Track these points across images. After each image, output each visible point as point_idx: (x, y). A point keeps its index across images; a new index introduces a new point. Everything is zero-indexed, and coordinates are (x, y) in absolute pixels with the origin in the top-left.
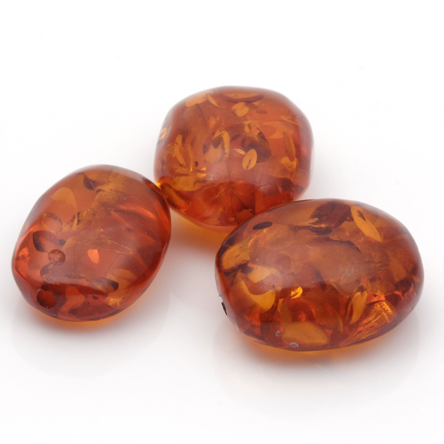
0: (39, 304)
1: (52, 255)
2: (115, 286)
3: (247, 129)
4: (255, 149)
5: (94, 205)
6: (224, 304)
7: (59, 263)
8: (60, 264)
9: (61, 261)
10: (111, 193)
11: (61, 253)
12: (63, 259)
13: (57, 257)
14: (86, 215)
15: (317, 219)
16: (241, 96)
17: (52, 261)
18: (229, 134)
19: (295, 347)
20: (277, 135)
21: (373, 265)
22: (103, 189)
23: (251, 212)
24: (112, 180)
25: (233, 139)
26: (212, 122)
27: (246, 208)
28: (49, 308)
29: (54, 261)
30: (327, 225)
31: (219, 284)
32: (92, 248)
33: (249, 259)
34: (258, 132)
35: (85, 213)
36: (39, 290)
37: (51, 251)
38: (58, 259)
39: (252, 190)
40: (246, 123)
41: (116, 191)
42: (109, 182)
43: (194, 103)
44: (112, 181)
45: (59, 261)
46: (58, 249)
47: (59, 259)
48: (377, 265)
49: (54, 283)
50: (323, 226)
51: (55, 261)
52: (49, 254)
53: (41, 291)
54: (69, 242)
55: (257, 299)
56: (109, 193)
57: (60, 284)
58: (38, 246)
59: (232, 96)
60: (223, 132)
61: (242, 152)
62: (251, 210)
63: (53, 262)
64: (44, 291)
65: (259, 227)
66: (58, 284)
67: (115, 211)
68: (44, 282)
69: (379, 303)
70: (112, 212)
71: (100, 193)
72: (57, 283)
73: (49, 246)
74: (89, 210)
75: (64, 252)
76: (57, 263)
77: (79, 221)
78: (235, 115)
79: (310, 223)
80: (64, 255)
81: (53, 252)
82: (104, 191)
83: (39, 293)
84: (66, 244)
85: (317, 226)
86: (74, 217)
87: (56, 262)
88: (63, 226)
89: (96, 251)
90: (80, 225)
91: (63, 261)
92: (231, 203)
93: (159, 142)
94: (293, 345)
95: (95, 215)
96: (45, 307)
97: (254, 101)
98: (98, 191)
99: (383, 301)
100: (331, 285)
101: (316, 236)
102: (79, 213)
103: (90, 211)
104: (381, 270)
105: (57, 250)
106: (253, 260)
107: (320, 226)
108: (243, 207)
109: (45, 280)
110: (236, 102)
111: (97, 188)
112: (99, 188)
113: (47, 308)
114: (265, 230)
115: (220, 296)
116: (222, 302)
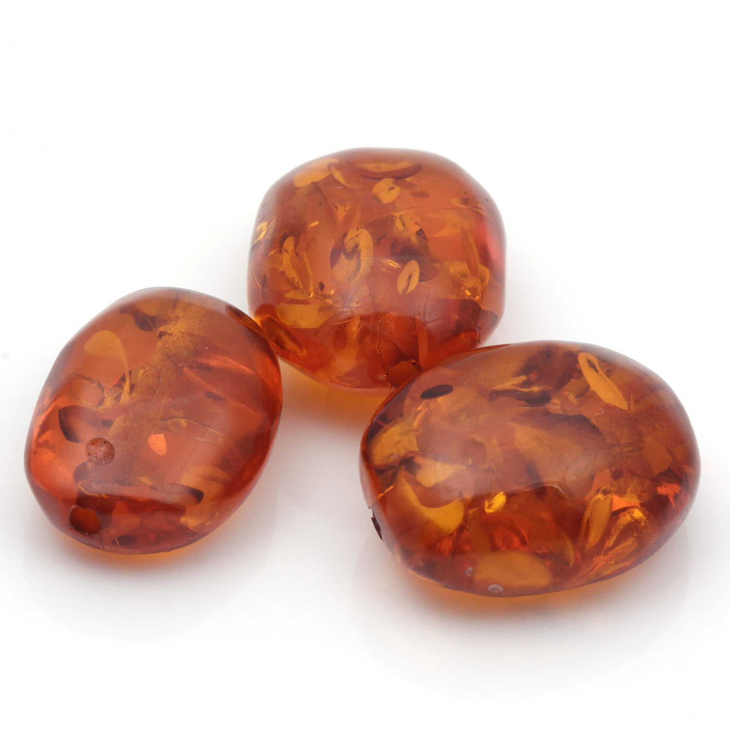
0: (73, 528)
1: (92, 447)
2: (197, 495)
3: (398, 224)
4: (416, 260)
5: (156, 358)
6: (377, 519)
7: (106, 461)
8: (107, 463)
9: (108, 458)
10: (181, 337)
11: (108, 444)
12: (110, 453)
13: (100, 451)
14: (143, 375)
15: (523, 378)
16: (385, 167)
17: (92, 457)
18: (371, 234)
19: (497, 592)
20: (446, 232)
21: (618, 449)
22: (169, 331)
23: (414, 364)
24: (181, 315)
25: (378, 242)
26: (341, 213)
27: (406, 358)
28: (89, 535)
29: (96, 457)
30: (541, 388)
31: (368, 489)
32: (155, 433)
33: (417, 449)
34: (418, 228)
35: (141, 372)
36: (74, 507)
37: (91, 440)
38: (102, 453)
39: (412, 326)
40: (397, 214)
41: (191, 335)
42: (177, 318)
43: (309, 182)
44: (183, 316)
45: (104, 457)
46: (102, 437)
47: (105, 453)
48: (625, 450)
49: (97, 495)
50: (535, 389)
51: (98, 458)
52: (87, 447)
53: (76, 508)
54: (118, 423)
55: (431, 514)
56: (178, 337)
57: (107, 495)
58: (69, 434)
59: (371, 167)
60: (360, 230)
61: (393, 264)
62: (413, 361)
63: (94, 459)
64: (81, 508)
65: (431, 394)
66: (105, 497)
67: (190, 367)
68: (80, 493)
69: (628, 511)
70: (186, 370)
71: (164, 338)
72: (103, 495)
73: (86, 432)
74: (147, 368)
75: (111, 442)
76: (101, 461)
77: (132, 387)
78: (379, 201)
79: (514, 385)
80: (111, 448)
81: (94, 442)
82: (170, 335)
83: (74, 511)
84: (113, 427)
85: (526, 390)
86: (123, 379)
87: (100, 459)
88: (105, 395)
89: (161, 437)
90: (134, 394)
91: (111, 457)
92: (380, 349)
93: (255, 247)
94: (495, 589)
95: (159, 377)
96: (83, 533)
97: (407, 176)
98: (161, 335)
99: (634, 507)
100: (551, 488)
101: (527, 408)
102: (130, 372)
103: (150, 370)
104: (631, 456)
105: (101, 439)
106: (424, 451)
107: (530, 389)
108: (400, 356)
109: (83, 490)
110: (378, 177)
111: (159, 329)
112: (162, 329)
113: (87, 534)
114: (440, 399)
115: (369, 508)
116: (372, 517)
